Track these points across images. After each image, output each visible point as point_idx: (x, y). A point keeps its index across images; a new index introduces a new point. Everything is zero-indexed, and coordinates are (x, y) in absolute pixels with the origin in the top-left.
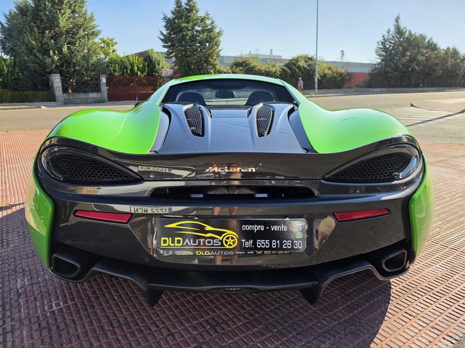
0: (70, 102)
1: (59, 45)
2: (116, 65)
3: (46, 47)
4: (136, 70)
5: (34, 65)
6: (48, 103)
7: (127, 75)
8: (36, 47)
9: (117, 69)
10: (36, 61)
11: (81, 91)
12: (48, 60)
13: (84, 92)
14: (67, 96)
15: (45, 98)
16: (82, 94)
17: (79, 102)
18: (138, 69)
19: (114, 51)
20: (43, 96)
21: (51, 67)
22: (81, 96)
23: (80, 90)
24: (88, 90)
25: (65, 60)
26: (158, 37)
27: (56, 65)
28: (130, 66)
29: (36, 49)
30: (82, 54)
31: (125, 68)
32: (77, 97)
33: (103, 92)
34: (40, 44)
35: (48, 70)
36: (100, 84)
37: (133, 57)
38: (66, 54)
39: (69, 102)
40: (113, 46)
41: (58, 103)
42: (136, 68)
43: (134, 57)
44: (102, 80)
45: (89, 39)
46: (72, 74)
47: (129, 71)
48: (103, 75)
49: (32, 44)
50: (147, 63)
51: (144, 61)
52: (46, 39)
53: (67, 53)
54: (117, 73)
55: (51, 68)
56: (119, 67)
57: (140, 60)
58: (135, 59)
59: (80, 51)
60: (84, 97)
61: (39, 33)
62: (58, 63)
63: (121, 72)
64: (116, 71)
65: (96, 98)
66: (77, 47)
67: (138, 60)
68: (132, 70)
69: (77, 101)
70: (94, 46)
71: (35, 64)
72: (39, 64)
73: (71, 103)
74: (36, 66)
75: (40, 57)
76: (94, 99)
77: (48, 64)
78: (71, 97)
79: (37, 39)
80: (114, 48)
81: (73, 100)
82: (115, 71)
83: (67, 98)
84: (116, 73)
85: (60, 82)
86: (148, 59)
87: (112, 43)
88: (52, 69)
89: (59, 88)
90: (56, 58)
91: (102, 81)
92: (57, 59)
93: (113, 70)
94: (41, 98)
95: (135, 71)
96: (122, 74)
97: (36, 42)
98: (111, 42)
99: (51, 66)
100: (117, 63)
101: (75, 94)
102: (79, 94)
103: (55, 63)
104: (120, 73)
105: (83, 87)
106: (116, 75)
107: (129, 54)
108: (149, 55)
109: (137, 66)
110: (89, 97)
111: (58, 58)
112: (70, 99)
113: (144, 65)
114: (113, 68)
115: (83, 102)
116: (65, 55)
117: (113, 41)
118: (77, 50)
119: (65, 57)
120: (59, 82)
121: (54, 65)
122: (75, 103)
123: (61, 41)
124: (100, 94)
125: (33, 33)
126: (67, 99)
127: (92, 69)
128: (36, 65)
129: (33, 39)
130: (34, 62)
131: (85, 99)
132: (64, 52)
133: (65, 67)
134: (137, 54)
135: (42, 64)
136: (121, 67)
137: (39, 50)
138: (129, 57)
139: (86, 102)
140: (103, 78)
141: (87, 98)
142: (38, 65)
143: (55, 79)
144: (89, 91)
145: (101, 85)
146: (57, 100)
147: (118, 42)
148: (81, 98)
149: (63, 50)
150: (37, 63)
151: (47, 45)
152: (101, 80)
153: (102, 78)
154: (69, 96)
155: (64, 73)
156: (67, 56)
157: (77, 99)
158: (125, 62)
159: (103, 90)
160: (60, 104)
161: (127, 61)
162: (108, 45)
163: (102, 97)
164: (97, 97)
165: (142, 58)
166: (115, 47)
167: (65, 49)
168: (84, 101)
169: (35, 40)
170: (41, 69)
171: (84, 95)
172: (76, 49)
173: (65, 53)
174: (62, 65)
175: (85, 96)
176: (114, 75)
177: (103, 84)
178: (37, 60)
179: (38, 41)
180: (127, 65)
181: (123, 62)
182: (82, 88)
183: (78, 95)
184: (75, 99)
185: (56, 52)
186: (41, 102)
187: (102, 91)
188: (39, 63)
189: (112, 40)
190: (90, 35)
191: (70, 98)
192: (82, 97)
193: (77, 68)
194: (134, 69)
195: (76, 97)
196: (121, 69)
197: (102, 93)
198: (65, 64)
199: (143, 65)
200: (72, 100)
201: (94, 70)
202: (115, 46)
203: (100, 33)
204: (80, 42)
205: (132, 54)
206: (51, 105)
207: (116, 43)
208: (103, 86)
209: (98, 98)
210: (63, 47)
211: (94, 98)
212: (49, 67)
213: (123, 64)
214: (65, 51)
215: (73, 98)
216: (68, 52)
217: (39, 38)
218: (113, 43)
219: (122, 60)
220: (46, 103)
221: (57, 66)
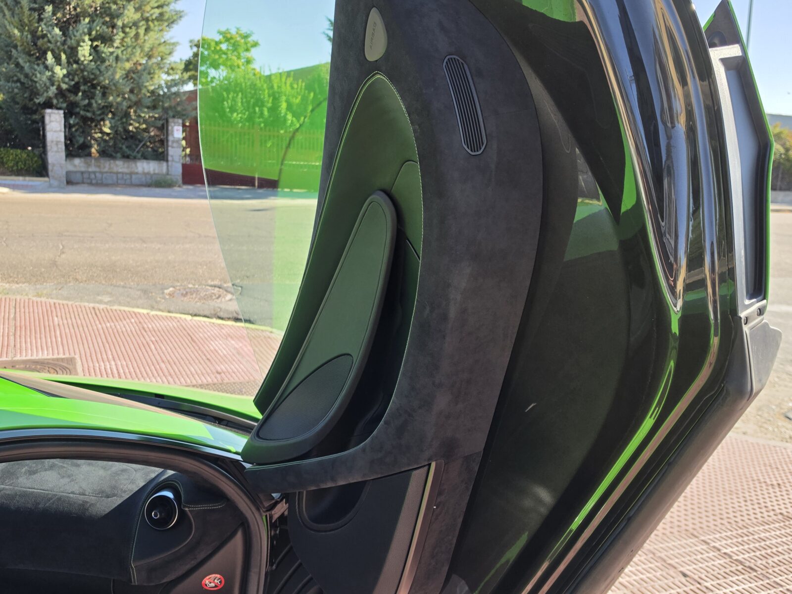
0: (89, 181)
1: (72, 42)
2: (237, 95)
3: (43, 45)
4: (283, 111)
5: (10, 84)
6: (27, 178)
7: (261, 120)
8: (19, 44)
9: (240, 104)
10: (16, 76)
11: (119, 155)
12: (42, 78)
13: (126, 157)
14: (82, 164)
15: (21, 165)
16: (120, 163)
17: (110, 182)
18: (289, 107)
19: (248, 62)
20: (17, 163)
21: (47, 92)
22: (117, 166)
23: (117, 152)
24: (135, 154)
25: (83, 77)
26: (324, 33)
27: (59, 88)
28: (271, 100)
29: (19, 48)
30: (128, 66)
31: (260, 104)
32: (106, 170)
33: (173, 161)
34: (29, 36)
35: (40, 100)
36: (167, 141)
37: (281, 78)
38: (86, 62)
39: (85, 180)
40: (247, 50)
41: (52, 181)
42: (284, 105)
43: (284, 79)
44: (173, 131)
45: (147, 30)
46: (99, 112)
47: (266, 113)
48: (176, 120)
49: (10, 37)
50: (312, 94)
51: (306, 89)
52: (45, 24)
53: (91, 61)
54: (238, 115)
55: (45, 94)
56: (244, 100)
57: (295, 86)
58: (285, 83)
59: (122, 60)
60: (126, 170)
61: (31, 9)
62: (64, 83)
63: (247, 113)
64: (236, 111)
65: (155, 174)
66: (117, 48)
67: (292, 88)
68: (274, 109)
69: (106, 178)
70: (162, 49)
71: (13, 81)
72: (22, 84)
73: (91, 184)
74: (13, 89)
75: (26, 68)
76: (148, 177)
77: (41, 85)
78: (92, 169)
79: (26, 25)
80: (248, 54)
81: (97, 175)
82: (233, 109)
83: (83, 169)
84: (235, 115)
85: (61, 131)
86: (316, 86)
87: (246, 43)
88: (50, 98)
89: (57, 144)
90: (60, 72)
91: (173, 135)
92: (61, 76)
93: (230, 108)
94: (12, 167)
95: (280, 113)
96: (250, 119)
97: (21, 31)
98: (243, 41)
99: (47, 89)
100: (241, 91)
101: (102, 161)
102: (112, 161)
103: (56, 83)
104: (244, 114)
105: (124, 147)
106: (235, 119)
107: (274, 71)
108: (319, 76)
109: (287, 101)
110: (136, 171)
111: (65, 72)
112: (89, 173)
113: (304, 99)
114: (229, 101)
115: (119, 181)
116: (84, 65)
117: (249, 39)
118: (115, 55)
119: (82, 71)
120: (58, 129)
121: (53, 89)
122: (99, 182)
123: (77, 31)
124: (165, 164)
125: (17, 10)
126: (82, 173)
127: (149, 104)
128: (13, 85)
129: (16, 25)
130: (13, 77)
131: (126, 174)
132: (82, 59)
133: (80, 94)
134: (292, 73)
135: (30, 83)
136: (248, 102)
137: (27, 50)
138: (273, 77)
139: (128, 182)
140: (176, 128)
141: (131, 174)
142: (18, 84)
143: (51, 121)
144: (139, 155)
145: (170, 143)
146: (50, 173)
147: (260, 42)
148: (117, 173)
149: (80, 53)
150: (19, 81)
151: (46, 39)
152: (170, 132)
153: (173, 128)
154: (89, 165)
155: (78, 110)
156: (88, 69)
157: (106, 172)
158: (260, 90)
159: (172, 156)
160: (55, 183)
161: (265, 86)
162: (235, 46)
163: (168, 174)
164: (157, 171)
165: (302, 82)
166: (254, 53)
167: (84, 51)
168: (122, 178)
169: (21, 26)
170: (25, 95)
171: (126, 165)
172: (112, 53)
173: (83, 61)
174: (75, 89)
175: (128, 167)
176: (230, 118)
177: (173, 142)
178: (19, 74)
179: (27, 28)
180: (264, 98)
181: (256, 90)
182: (121, 148)
183: (110, 165)
184: (102, 173)
185: (63, 57)
186: (11, 175)
187: (170, 158)
188: (22, 80)
189: (246, 37)
190: (153, 20)
191: (90, 170)
192: (120, 170)
193: (111, 98)
194: (280, 106)
195: (105, 167)
196: (247, 107)
197: (170, 163)
198: (82, 88)
199: (302, 99)
200: (93, 176)
201: (154, 107)
202: (253, 50)
203: (181, 17)
204: (124, 38)
205: (280, 71)
206: (31, 186)
207: (255, 45)
208: (173, 147)
209: (158, 174)
210: (81, 46)
211: (148, 173)
212: (43, 93)
213: (255, 93)
214: (84, 56)
215: (97, 170)
216: (91, 58)
217: (30, 21)
218: (249, 45)
219: (255, 85)
220: (21, 178)
221: (61, 93)
